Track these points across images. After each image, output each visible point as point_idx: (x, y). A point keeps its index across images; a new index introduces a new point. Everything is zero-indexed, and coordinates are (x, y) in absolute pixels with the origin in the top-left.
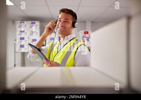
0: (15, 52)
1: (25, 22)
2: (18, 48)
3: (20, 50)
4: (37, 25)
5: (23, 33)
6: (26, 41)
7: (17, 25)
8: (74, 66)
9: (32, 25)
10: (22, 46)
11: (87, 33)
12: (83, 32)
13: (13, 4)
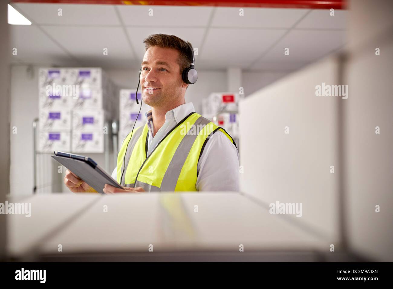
0: (36, 153)
1: (63, 71)
2: (43, 141)
3: (50, 146)
4: (95, 80)
5: (57, 101)
6: (65, 121)
7: (42, 80)
8: (197, 189)
9: (80, 79)
10: (54, 137)
11: (232, 99)
12: (220, 96)
13: (29, 23)
